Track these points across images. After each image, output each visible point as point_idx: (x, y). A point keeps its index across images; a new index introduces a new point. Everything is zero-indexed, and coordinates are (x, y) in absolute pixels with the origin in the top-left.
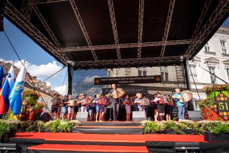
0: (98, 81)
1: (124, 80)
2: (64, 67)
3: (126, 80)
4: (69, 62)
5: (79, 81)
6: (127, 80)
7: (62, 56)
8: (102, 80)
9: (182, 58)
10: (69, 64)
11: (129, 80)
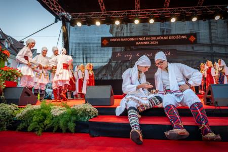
1: (143, 41)
2: (56, 21)
3: (146, 41)
4: (64, 13)
5: (78, 41)
11: (150, 41)
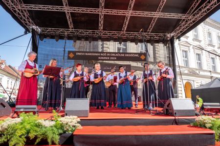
0: (72, 55)
1: (104, 56)
2: (26, 33)
4: (34, 27)
5: (47, 53)
6: (108, 56)
7: (24, 16)
8: (77, 54)
9: (168, 35)
10: (33, 30)
11: (110, 56)
